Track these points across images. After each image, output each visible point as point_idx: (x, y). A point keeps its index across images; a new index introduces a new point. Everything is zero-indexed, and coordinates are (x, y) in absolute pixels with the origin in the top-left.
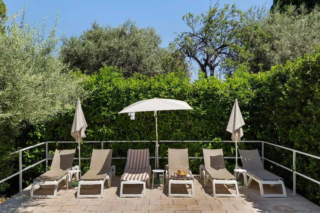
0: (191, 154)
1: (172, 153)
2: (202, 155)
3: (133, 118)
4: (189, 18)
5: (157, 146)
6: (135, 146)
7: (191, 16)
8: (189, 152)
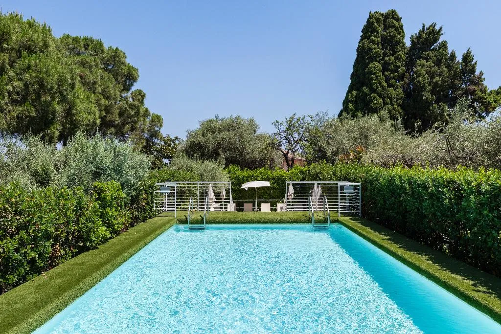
0: (272, 206)
1: (263, 205)
2: (276, 206)
3: (246, 189)
4: (276, 123)
5: (257, 201)
6: (246, 202)
7: (277, 122)
8: (271, 205)
